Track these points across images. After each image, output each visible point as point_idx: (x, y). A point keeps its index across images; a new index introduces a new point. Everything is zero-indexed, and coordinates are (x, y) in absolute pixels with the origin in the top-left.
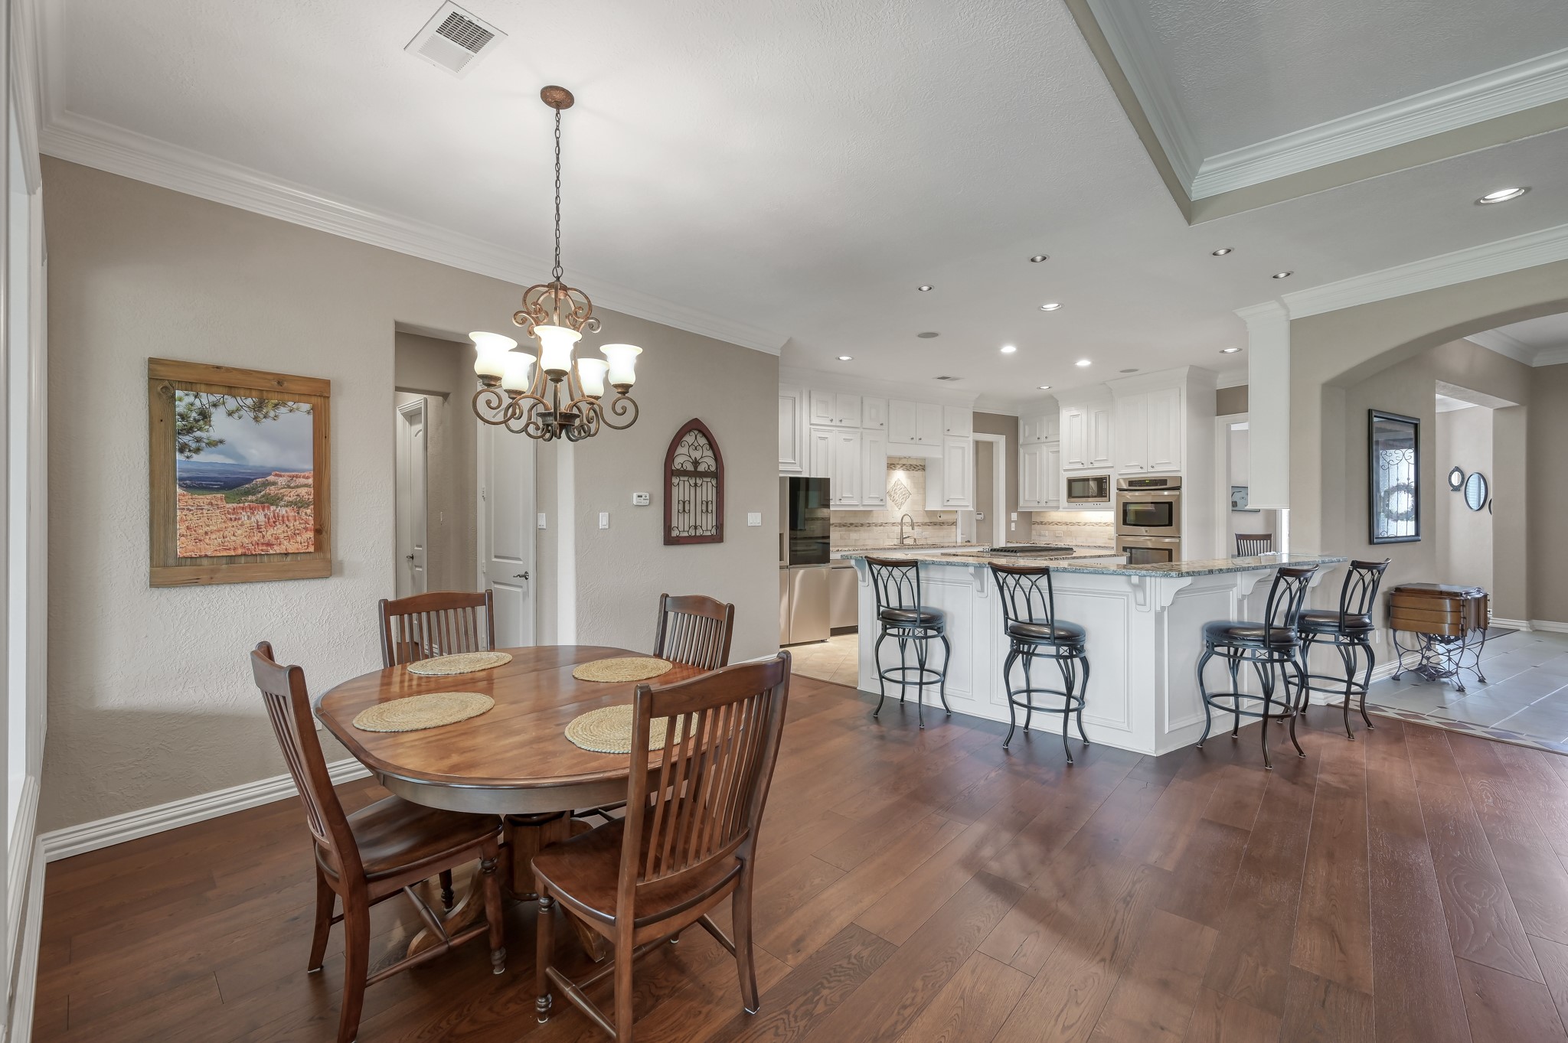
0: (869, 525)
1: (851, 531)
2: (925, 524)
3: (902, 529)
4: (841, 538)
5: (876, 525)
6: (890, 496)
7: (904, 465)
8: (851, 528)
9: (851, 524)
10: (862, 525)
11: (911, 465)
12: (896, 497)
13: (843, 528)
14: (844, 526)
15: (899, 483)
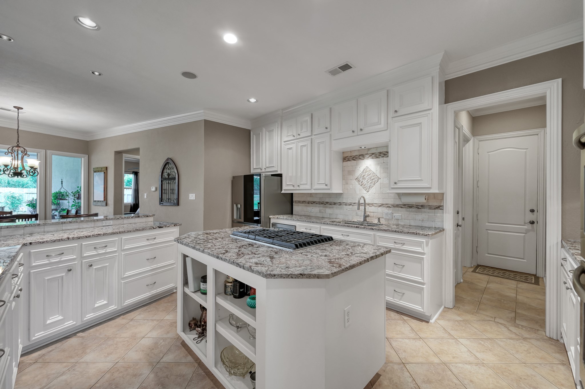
0: (340, 204)
1: (327, 207)
2: (397, 206)
3: (365, 209)
4: (320, 212)
5: (346, 205)
6: (359, 181)
7: (373, 154)
8: (327, 205)
9: (327, 203)
10: (335, 204)
11: (380, 153)
12: (365, 182)
13: (322, 205)
14: (322, 204)
15: (368, 170)
